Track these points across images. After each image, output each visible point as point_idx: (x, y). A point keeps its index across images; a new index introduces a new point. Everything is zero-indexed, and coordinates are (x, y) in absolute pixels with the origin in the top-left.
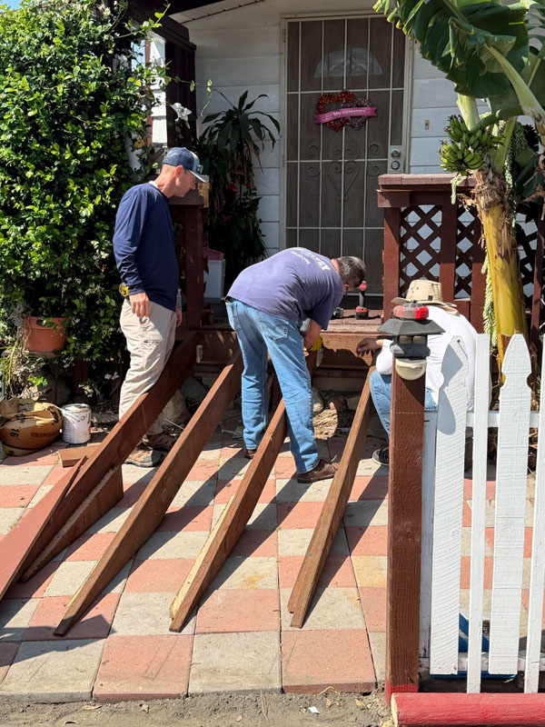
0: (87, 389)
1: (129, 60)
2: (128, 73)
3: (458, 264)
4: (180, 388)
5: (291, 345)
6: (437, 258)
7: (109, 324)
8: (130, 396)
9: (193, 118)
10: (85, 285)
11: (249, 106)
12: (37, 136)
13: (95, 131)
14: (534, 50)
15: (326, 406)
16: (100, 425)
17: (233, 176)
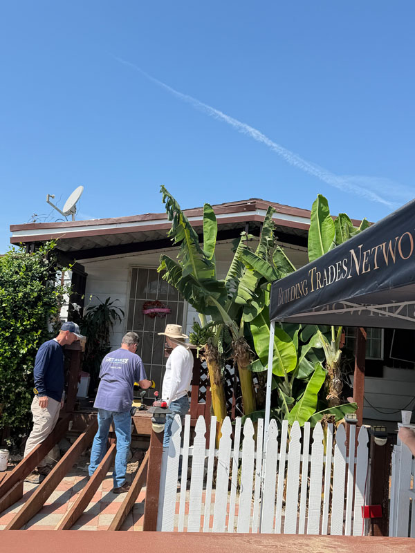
0: (9, 442)
1: (54, 282)
3: (200, 386)
4: (58, 443)
8: (31, 446)
10: (16, 387)
11: (110, 304)
13: (33, 314)
16: (13, 462)
17: (99, 336)
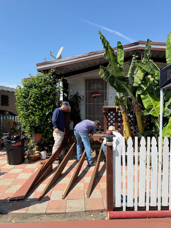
0: (46, 148)
1: (56, 86)
2: (56, 88)
3: (118, 123)
4: (64, 147)
5: (87, 139)
6: (114, 122)
7: (51, 135)
8: (54, 150)
9: (68, 96)
10: (46, 127)
11: (78, 94)
12: (38, 99)
13: (49, 99)
14: (130, 84)
15: (93, 151)
16: (48, 155)
17: (75, 106)
